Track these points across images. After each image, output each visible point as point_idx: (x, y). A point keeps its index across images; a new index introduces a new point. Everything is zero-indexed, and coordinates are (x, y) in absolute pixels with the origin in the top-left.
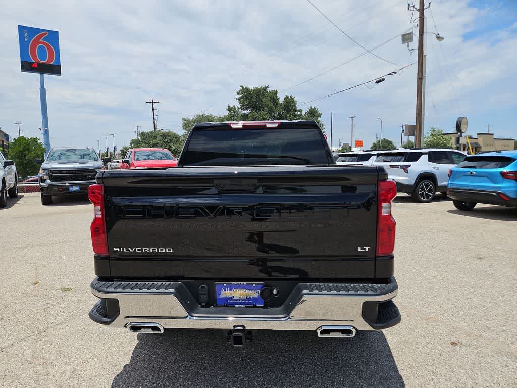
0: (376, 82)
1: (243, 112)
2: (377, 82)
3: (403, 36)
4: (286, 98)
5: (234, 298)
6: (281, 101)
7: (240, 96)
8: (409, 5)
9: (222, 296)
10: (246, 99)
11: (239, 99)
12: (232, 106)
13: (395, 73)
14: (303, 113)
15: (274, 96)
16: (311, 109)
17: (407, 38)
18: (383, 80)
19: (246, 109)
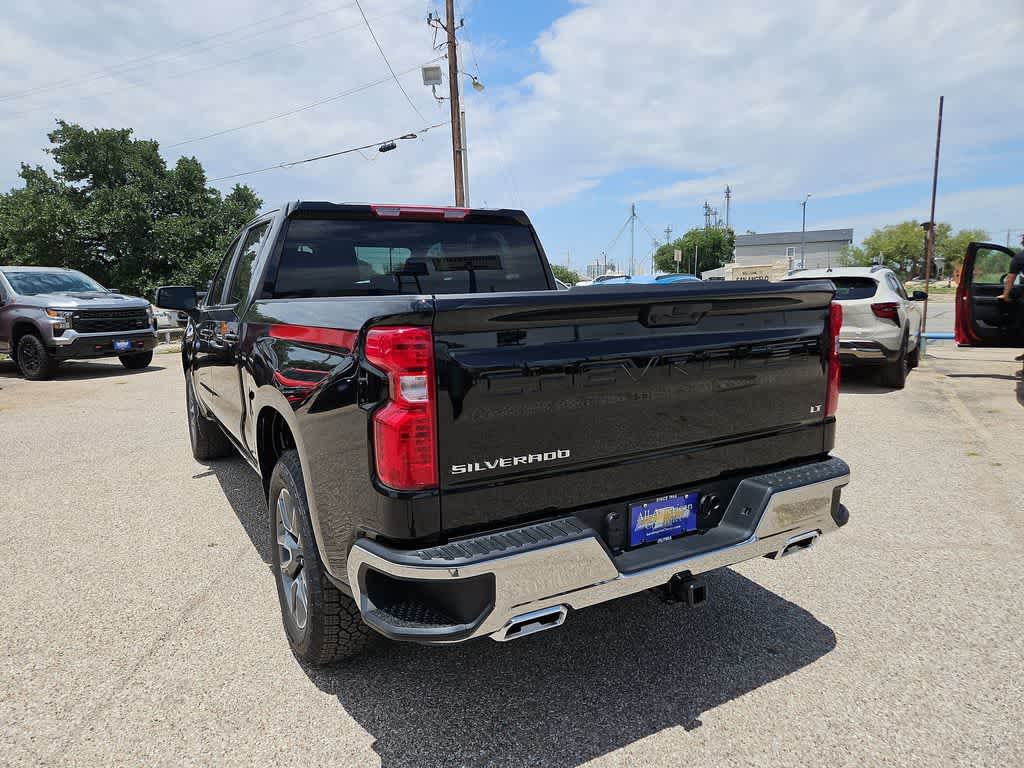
0: (381, 150)
1: (68, 184)
2: (383, 150)
3: (426, 70)
4: (183, 162)
5: (656, 527)
6: (171, 166)
7: (57, 145)
8: (430, 15)
9: (639, 527)
10: (78, 154)
11: (55, 151)
12: (33, 168)
13: (413, 136)
14: (223, 198)
15: (149, 154)
16: (238, 189)
17: (430, 75)
18: (393, 147)
19: (79, 178)
